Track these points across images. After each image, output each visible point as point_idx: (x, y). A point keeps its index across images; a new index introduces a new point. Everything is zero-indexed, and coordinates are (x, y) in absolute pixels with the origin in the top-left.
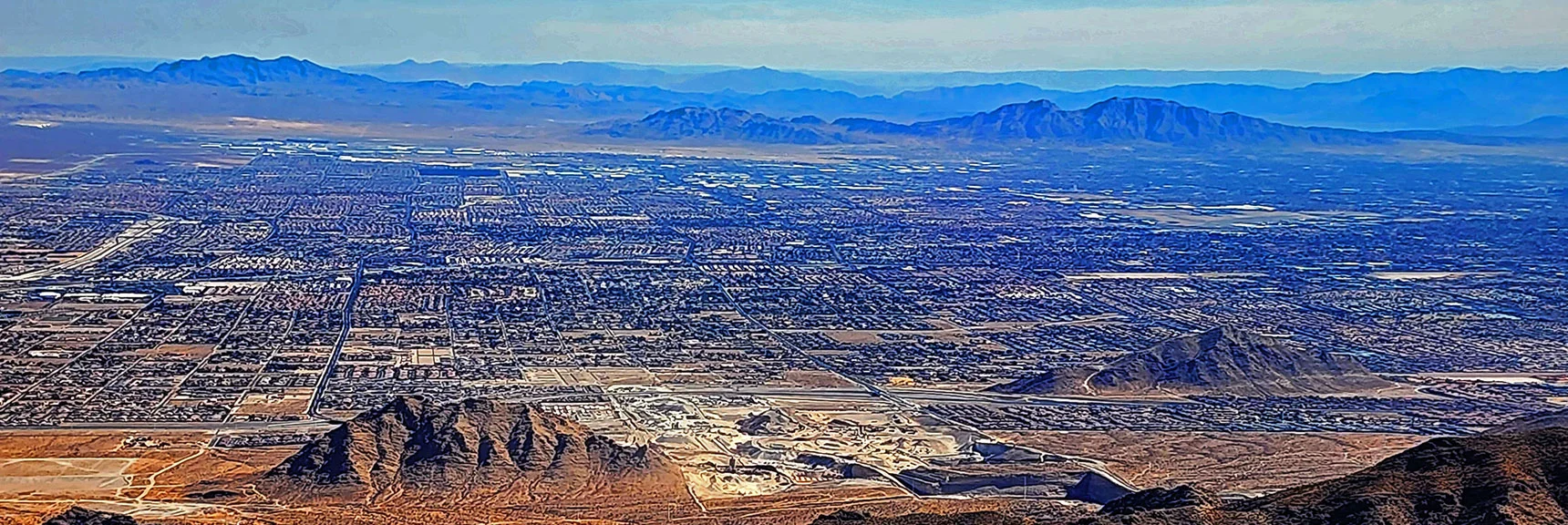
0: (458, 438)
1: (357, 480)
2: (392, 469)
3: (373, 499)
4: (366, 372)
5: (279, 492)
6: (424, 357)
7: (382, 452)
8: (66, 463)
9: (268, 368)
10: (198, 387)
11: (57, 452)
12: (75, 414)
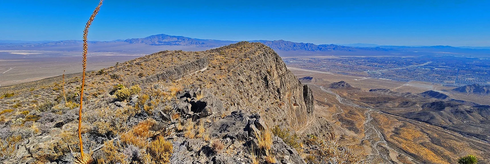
0: (484, 90)
1: (466, 92)
2: (472, 91)
3: (469, 95)
4: (462, 80)
5: (454, 92)
6: (471, 79)
7: (471, 90)
8: (425, 85)
9: (448, 78)
10: (439, 79)
11: (422, 83)
12: (424, 80)
